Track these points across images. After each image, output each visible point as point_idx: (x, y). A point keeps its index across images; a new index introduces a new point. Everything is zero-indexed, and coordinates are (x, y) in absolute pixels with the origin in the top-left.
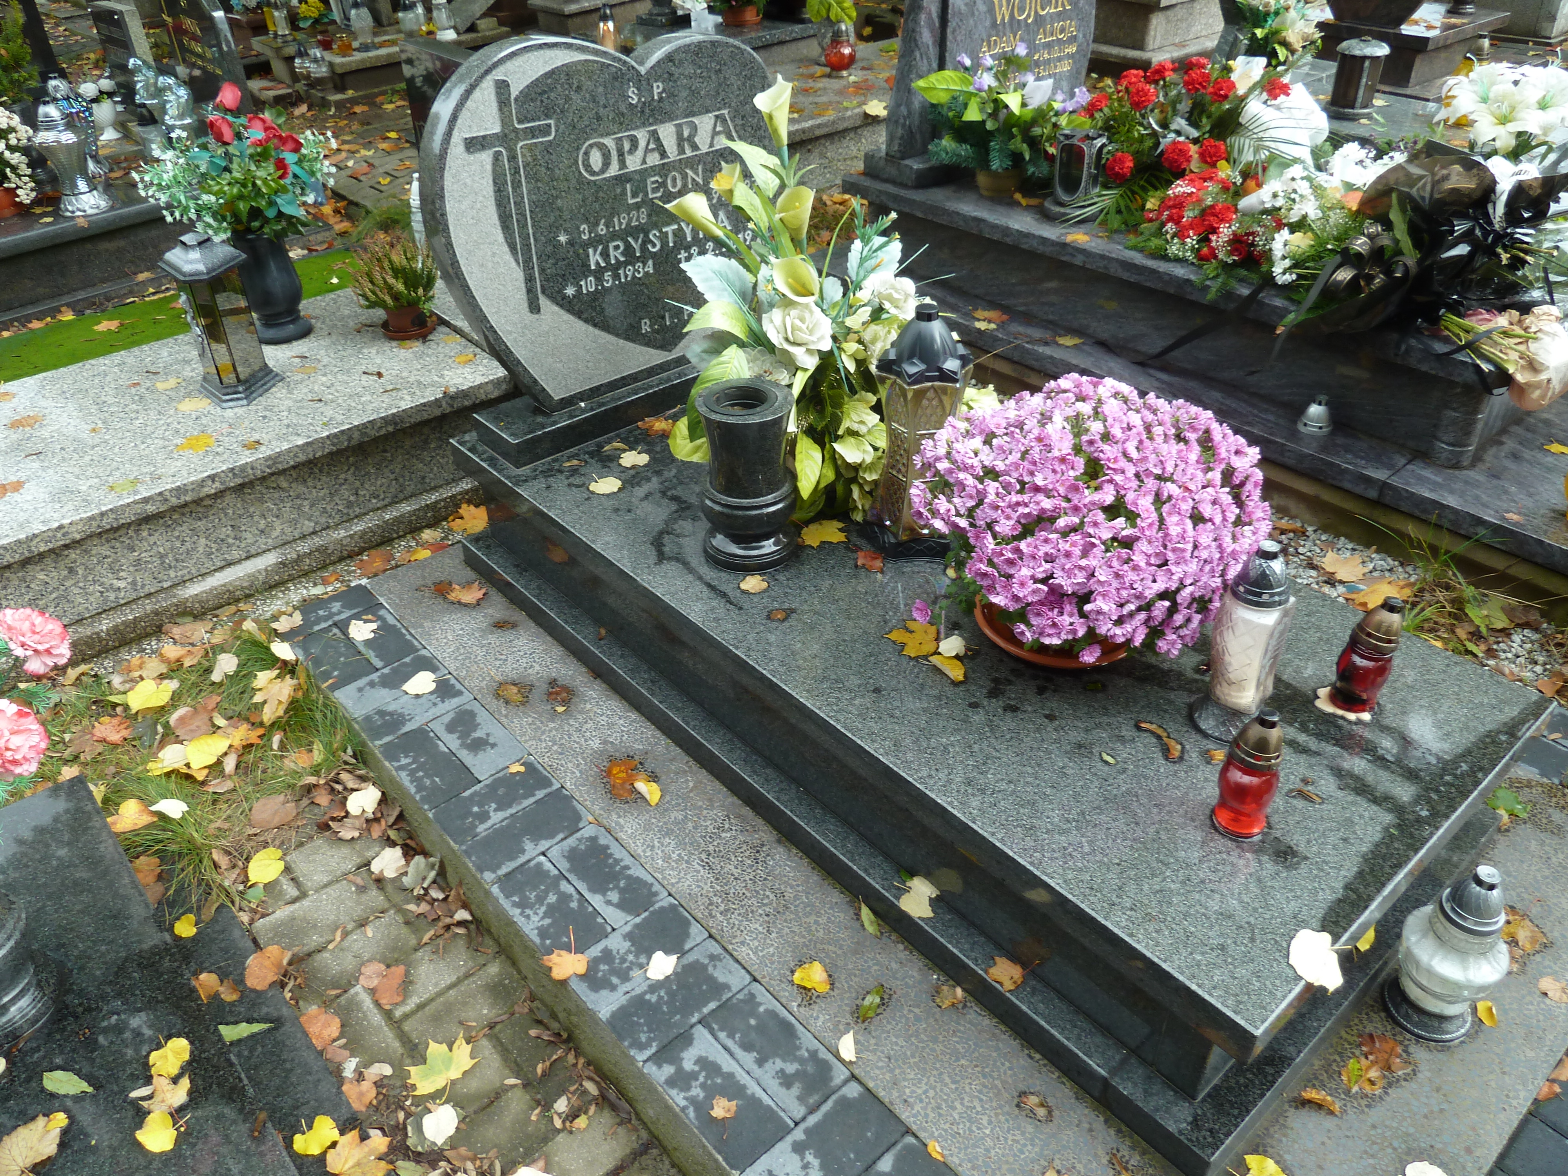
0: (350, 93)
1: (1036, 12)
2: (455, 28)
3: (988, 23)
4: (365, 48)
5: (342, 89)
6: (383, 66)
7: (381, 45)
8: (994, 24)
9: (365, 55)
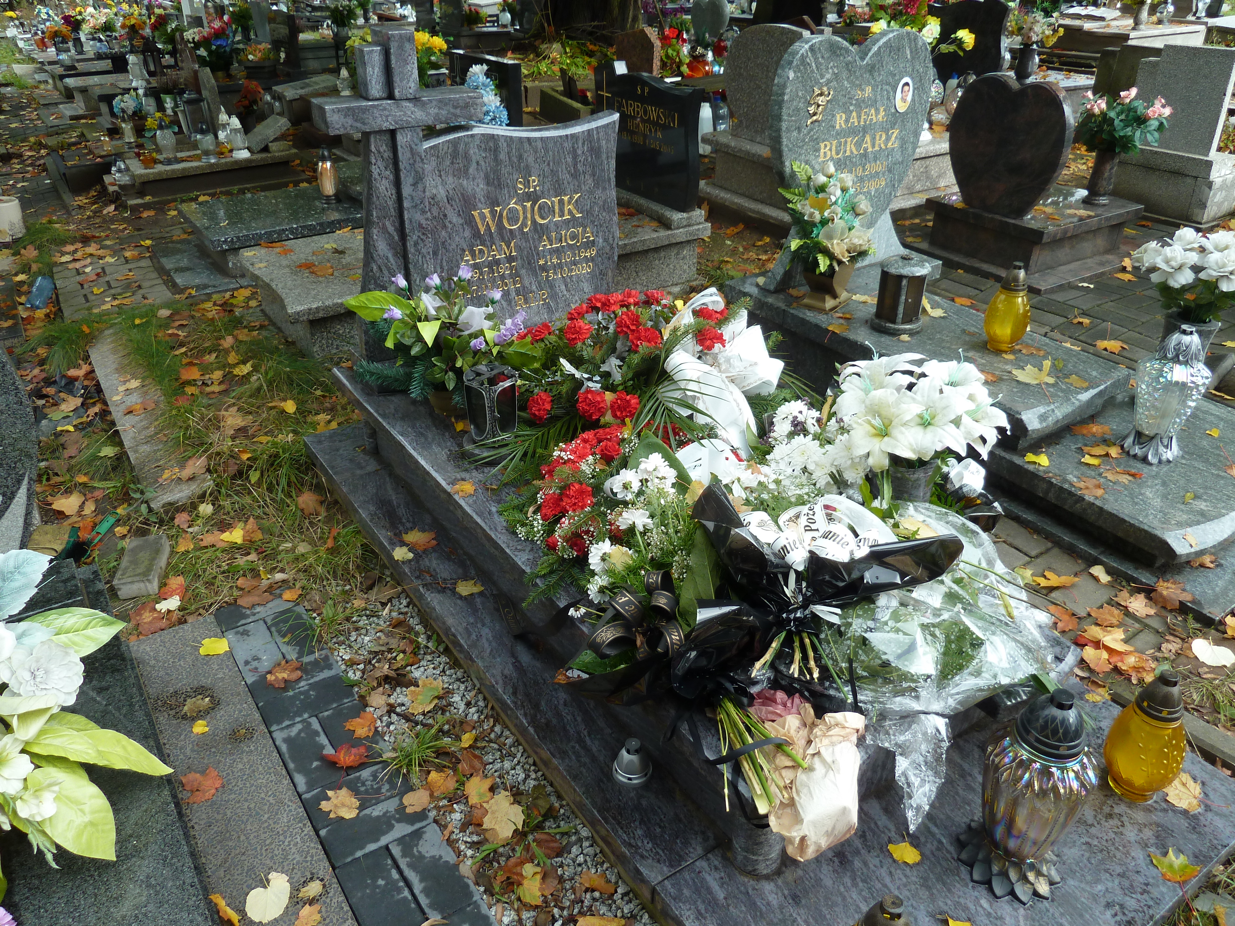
0: (148, 198)
1: (534, 222)
2: (248, 148)
3: (467, 233)
4: (169, 162)
5: (141, 194)
6: (178, 178)
7: (182, 160)
8: (476, 234)
9: (168, 168)
